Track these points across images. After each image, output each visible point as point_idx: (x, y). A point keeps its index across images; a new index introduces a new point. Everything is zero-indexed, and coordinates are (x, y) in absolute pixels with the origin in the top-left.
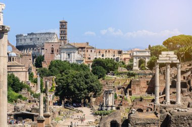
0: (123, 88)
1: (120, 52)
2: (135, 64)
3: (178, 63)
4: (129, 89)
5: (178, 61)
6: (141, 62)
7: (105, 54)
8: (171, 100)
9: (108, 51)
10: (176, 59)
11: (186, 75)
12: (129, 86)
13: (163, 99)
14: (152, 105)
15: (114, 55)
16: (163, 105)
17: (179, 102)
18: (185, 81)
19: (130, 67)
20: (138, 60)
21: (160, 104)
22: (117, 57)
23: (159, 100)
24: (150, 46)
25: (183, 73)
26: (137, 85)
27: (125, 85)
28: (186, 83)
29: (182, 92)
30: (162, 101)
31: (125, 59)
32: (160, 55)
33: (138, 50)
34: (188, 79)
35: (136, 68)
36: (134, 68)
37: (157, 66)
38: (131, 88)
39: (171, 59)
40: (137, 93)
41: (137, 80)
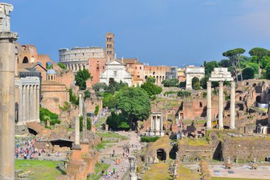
2: (187, 83)
3: (232, 81)
4: (180, 112)
5: (232, 79)
6: (195, 80)
8: (225, 124)
10: (230, 76)
11: (243, 95)
12: (181, 108)
13: (216, 122)
14: (204, 130)
16: (215, 129)
17: (233, 126)
18: (241, 102)
19: (183, 85)
20: (192, 78)
21: (212, 129)
23: (212, 125)
24: (205, 62)
26: (189, 107)
28: (242, 105)
29: (238, 115)
30: (215, 125)
31: (179, 77)
32: (213, 72)
34: (244, 100)
35: (189, 86)
36: (187, 87)
37: (209, 85)
38: (182, 110)
39: (224, 76)
40: (189, 116)
41: (190, 101)
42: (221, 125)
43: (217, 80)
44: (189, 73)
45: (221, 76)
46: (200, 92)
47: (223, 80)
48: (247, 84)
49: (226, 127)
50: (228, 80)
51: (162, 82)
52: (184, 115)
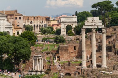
0: (52, 53)
1: (48, 19)
2: (62, 30)
3: (103, 28)
4: (57, 55)
5: (103, 26)
7: (33, 21)
8: (97, 64)
9: (36, 18)
10: (101, 24)
12: (58, 52)
13: (90, 62)
14: (79, 69)
15: (42, 22)
16: (89, 69)
17: (105, 65)
18: (110, 45)
19: (58, 32)
20: (66, 26)
21: (87, 68)
22: (45, 23)
23: (86, 64)
24: (76, 12)
25: (108, 37)
26: (65, 50)
27: (53, 51)
28: (111, 47)
29: (108, 56)
30: (89, 65)
31: (53, 25)
32: (86, 21)
33: (66, 16)
35: (63, 33)
37: (84, 31)
38: (59, 53)
39: (96, 24)
40: (65, 58)
41: (65, 45)
43: (90, 27)
44: (64, 22)
45: (93, 24)
46: (73, 37)
48: (115, 30)
49: (99, 66)
50: (100, 27)
51: (39, 30)
52: (60, 57)
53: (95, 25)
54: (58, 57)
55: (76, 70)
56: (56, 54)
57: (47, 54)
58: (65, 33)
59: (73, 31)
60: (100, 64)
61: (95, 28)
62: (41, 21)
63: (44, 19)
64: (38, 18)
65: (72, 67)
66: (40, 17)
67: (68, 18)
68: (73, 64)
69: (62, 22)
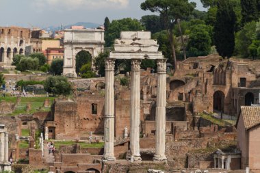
0: (36, 119)
1: (36, 35)
2: (67, 63)
3: (160, 60)
4: (50, 124)
5: (160, 56)
6: (83, 58)
8: (145, 150)
9: (6, 32)
10: (156, 49)
11: (184, 90)
12: (50, 116)
13: (126, 147)
14: (98, 162)
15: (21, 42)
17: (162, 154)
18: (182, 104)
19: (58, 67)
20: (76, 52)
21: (116, 161)
22: (29, 44)
23: (115, 151)
25: (174, 84)
26: (69, 114)
27: (40, 113)
28: (183, 109)
29: (173, 131)
30: (123, 152)
31: (49, 51)
34: (188, 99)
35: (69, 70)
36: (66, 72)
37: (110, 67)
38: (53, 120)
39: (143, 49)
40: (68, 132)
41: (70, 101)
42: (136, 151)
43: (128, 56)
44: (71, 43)
45: (136, 48)
46: (92, 82)
47: (141, 56)
48: (196, 66)
49: (147, 156)
50: (152, 57)
51: (12, 61)
52: (56, 130)
53: (139, 51)
54: (52, 130)
55: (90, 164)
56: (46, 121)
57: (25, 121)
58: (72, 71)
59: (93, 67)
60: (152, 150)
61: (139, 60)
62: (19, 39)
63: (26, 34)
64: (12, 32)
65: (81, 157)
66: (16, 29)
67: (82, 34)
68: (85, 150)
69: (67, 43)
